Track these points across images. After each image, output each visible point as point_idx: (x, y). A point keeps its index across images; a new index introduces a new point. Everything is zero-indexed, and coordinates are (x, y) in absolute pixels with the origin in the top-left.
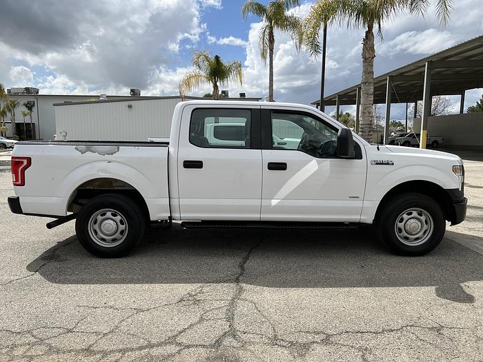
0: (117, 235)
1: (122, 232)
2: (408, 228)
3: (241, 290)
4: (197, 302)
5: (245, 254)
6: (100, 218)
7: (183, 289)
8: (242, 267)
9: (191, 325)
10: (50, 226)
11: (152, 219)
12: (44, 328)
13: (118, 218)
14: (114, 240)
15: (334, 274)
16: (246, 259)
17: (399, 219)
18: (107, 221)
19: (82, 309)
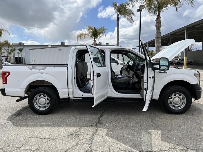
0: (46, 105)
1: (48, 104)
2: (174, 101)
3: (97, 130)
4: (77, 135)
5: (101, 113)
6: (38, 97)
7: (71, 130)
8: (99, 119)
9: (73, 147)
10: (17, 101)
11: (60, 98)
12: (8, 147)
13: (46, 97)
14: (45, 107)
15: (140, 123)
16: (102, 115)
17: (170, 97)
18: (41, 99)
19: (26, 138)
